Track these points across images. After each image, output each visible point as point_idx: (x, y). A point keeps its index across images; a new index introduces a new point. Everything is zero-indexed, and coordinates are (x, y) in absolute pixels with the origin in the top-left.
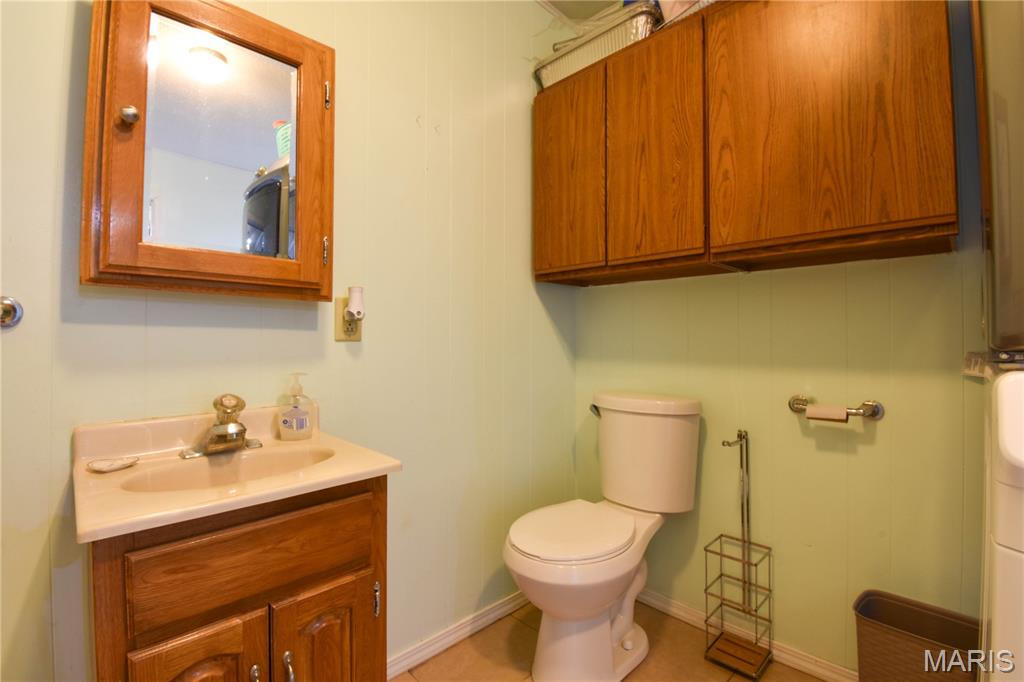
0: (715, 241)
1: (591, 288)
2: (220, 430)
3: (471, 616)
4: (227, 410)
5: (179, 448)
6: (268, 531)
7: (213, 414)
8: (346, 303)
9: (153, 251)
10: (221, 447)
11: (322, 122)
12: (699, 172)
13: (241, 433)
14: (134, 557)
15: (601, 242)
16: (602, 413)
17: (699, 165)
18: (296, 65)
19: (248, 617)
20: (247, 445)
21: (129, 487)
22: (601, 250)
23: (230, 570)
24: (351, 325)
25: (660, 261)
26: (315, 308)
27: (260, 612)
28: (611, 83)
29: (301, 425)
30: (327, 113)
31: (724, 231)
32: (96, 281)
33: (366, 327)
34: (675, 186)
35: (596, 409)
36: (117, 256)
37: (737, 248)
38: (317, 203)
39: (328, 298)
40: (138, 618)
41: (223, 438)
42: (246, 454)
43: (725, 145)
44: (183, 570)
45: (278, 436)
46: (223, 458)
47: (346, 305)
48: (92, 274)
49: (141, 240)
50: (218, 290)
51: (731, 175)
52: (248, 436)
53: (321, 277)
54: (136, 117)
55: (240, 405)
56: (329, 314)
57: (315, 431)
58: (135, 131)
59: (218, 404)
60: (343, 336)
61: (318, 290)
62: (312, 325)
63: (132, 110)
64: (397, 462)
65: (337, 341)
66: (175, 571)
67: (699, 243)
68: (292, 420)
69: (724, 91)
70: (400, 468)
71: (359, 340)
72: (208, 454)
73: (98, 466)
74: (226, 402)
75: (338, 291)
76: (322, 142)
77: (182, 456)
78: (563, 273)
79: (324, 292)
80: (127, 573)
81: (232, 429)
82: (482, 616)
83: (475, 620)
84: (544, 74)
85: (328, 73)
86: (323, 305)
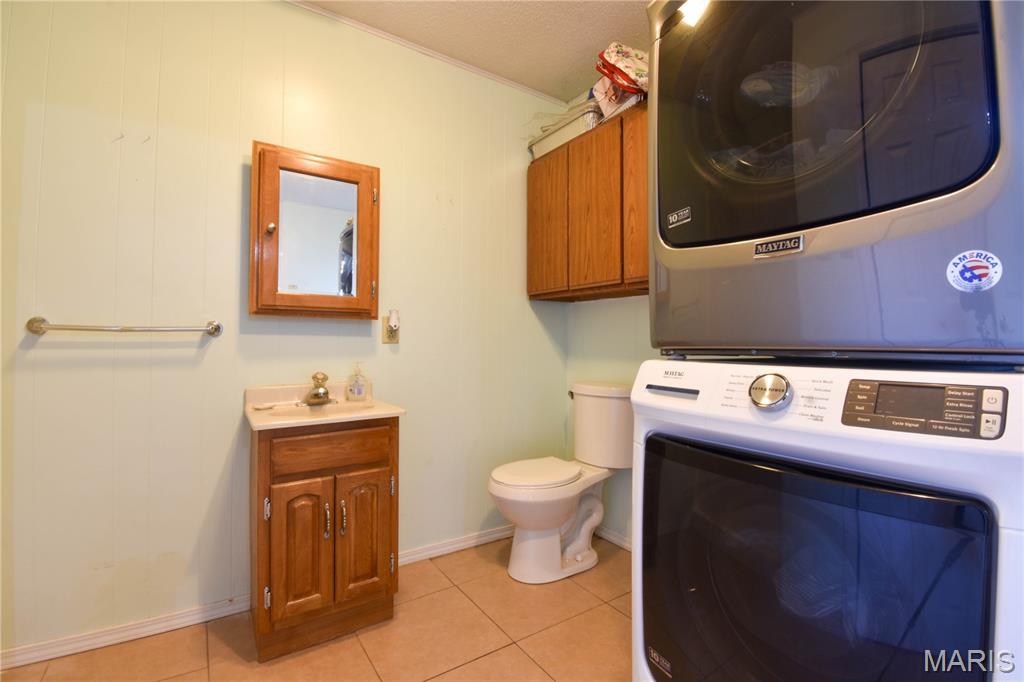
0: (627, 275)
1: (576, 303)
2: (315, 392)
3: (476, 534)
4: (320, 381)
5: (295, 402)
6: (334, 438)
7: (312, 384)
8: (388, 319)
9: (283, 296)
10: (317, 400)
11: (372, 214)
12: (618, 227)
13: (326, 394)
14: (275, 441)
15: (565, 273)
16: (575, 396)
17: (618, 222)
18: (357, 183)
19: (325, 479)
20: (329, 401)
21: (273, 415)
22: (566, 279)
23: (317, 453)
24: (392, 334)
25: (599, 288)
26: (371, 323)
27: (330, 478)
28: (571, 161)
29: (360, 393)
30: (375, 207)
31: (632, 268)
32: (256, 313)
33: (402, 334)
34: (605, 236)
35: (572, 394)
36: (267, 300)
37: (637, 280)
38: (368, 263)
39: (376, 318)
40: (276, 468)
41: (317, 396)
42: (328, 406)
43: (632, 210)
44: (295, 450)
45: (348, 399)
46: (317, 408)
47: (388, 322)
48: (255, 309)
49: (277, 290)
50: (315, 315)
51: (634, 230)
52: (330, 397)
53: (371, 306)
54: (274, 228)
55: (325, 378)
56: (378, 327)
57: (368, 397)
58: (274, 235)
59: (315, 377)
60: (387, 340)
61: (369, 314)
62: (368, 334)
63: (272, 225)
64: (403, 411)
65: (384, 343)
66: (291, 450)
67: (618, 276)
68: (355, 390)
69: (631, 172)
70: (405, 413)
71: (398, 342)
72: (310, 405)
73: (257, 407)
74: (319, 376)
75: (382, 312)
76: (372, 226)
77: (297, 405)
78: (545, 294)
79: (373, 315)
80: (272, 448)
81: (321, 390)
82: (485, 535)
83: (479, 536)
84: (534, 148)
85: (375, 184)
86: (373, 321)
